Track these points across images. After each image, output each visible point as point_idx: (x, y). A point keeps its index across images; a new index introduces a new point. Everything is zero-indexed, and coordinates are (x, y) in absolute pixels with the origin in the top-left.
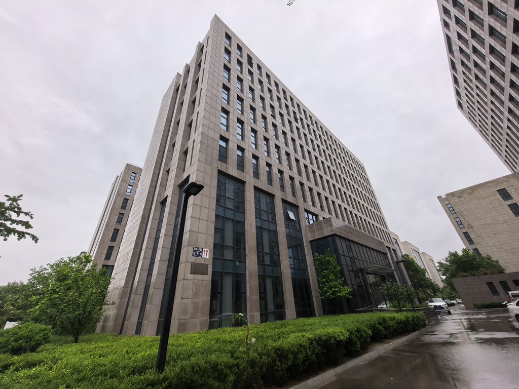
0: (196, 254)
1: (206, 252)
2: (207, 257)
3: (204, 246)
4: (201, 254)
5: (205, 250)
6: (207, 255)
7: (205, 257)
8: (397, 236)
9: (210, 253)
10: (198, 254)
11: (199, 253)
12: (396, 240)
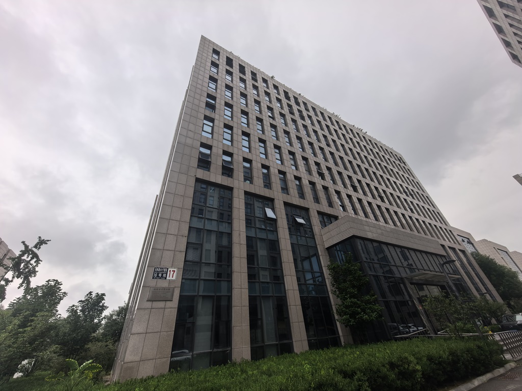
0: (158, 276)
1: (172, 273)
2: (174, 278)
3: (170, 265)
4: (164, 275)
5: (172, 270)
6: (174, 275)
7: (171, 278)
8: (469, 234)
9: (177, 274)
10: (160, 275)
11: (162, 274)
12: (468, 239)
